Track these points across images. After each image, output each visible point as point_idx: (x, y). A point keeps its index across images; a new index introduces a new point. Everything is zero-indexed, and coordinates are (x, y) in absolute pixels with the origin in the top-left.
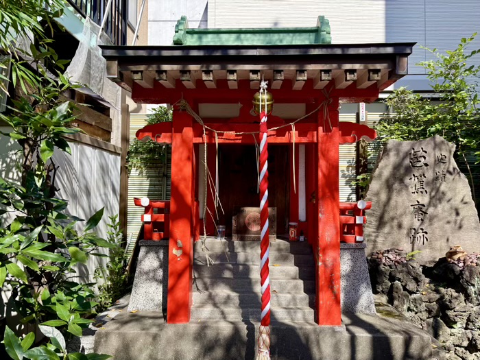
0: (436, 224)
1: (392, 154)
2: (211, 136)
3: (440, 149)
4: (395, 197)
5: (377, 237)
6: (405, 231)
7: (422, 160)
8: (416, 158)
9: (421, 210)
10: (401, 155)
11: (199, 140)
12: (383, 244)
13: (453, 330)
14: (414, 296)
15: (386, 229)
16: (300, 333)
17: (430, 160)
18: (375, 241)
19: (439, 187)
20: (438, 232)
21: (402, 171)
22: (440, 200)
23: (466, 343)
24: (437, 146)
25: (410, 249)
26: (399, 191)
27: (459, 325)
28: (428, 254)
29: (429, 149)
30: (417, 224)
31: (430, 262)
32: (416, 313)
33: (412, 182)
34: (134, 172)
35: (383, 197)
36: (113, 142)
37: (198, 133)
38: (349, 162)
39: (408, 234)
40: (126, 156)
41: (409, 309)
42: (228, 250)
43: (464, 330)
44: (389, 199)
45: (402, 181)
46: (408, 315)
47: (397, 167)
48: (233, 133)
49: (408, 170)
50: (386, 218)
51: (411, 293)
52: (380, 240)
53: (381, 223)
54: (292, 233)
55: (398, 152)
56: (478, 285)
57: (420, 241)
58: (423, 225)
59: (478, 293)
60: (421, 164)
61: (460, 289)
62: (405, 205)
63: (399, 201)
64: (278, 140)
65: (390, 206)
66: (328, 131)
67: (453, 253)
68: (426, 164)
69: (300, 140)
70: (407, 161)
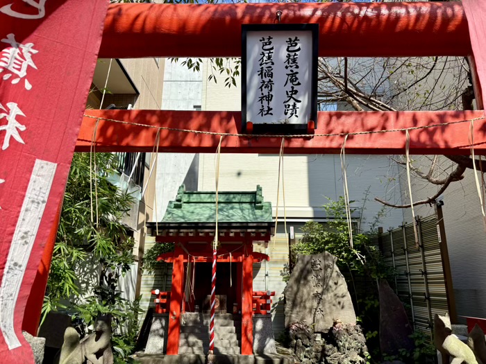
0: (327, 305)
1: (300, 262)
2: (191, 259)
3: (328, 260)
4: (301, 289)
5: (292, 313)
6: (308, 310)
7: (319, 266)
8: (314, 265)
10: (306, 262)
11: (185, 261)
12: (296, 318)
14: (308, 349)
15: (298, 309)
16: (231, 358)
17: (322, 266)
18: (290, 317)
19: (328, 283)
20: (328, 310)
21: (305, 272)
22: (328, 290)
24: (325, 258)
25: (312, 321)
26: (305, 285)
28: (324, 325)
29: (322, 260)
30: (315, 304)
31: (325, 330)
32: (310, 359)
33: (313, 279)
34: (145, 272)
35: (295, 288)
36: (134, 253)
37: (185, 257)
38: (285, 265)
39: (310, 312)
40: (141, 261)
41: (305, 357)
42: (199, 318)
44: (298, 290)
45: (305, 278)
46: (304, 360)
47: (302, 271)
48: (203, 257)
49: (309, 272)
50: (299, 300)
51: (307, 347)
52: (293, 315)
53: (294, 305)
54: (235, 309)
55: (303, 261)
56: (344, 341)
57: (319, 316)
58: (321, 306)
59: (344, 346)
60: (318, 269)
61: (335, 345)
62: (309, 294)
63: (305, 291)
64: (223, 260)
65: (300, 294)
66: (246, 256)
67: (335, 323)
68: (321, 269)
69: (234, 261)
70: (309, 266)
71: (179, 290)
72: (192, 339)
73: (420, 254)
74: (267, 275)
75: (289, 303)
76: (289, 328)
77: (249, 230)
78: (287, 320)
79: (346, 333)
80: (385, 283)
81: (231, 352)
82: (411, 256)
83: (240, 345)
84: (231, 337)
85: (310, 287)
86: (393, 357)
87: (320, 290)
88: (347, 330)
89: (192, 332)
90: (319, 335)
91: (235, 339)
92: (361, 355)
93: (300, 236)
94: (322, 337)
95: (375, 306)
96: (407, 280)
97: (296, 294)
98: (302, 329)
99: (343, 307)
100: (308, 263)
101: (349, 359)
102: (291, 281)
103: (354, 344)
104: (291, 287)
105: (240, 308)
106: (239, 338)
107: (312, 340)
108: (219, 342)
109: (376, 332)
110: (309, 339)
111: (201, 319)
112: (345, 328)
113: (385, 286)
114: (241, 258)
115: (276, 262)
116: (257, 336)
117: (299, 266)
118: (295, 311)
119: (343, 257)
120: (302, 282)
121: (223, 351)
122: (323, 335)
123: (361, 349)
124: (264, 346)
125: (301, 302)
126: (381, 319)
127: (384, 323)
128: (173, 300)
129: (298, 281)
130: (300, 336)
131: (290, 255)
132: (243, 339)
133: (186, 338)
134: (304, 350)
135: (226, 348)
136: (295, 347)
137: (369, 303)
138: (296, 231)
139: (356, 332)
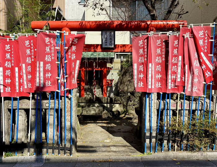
0: (132, 84)
1: (123, 69)
2: (87, 69)
4: (124, 78)
8: (128, 70)
11: (85, 70)
18: (120, 87)
21: (125, 73)
28: (131, 90)
30: (128, 83)
35: (121, 78)
37: (85, 69)
39: (126, 86)
47: (124, 73)
49: (127, 73)
50: (123, 82)
54: (101, 85)
55: (125, 69)
57: (129, 87)
58: (130, 84)
62: (126, 80)
63: (125, 79)
64: (97, 70)
65: (123, 80)
66: (104, 68)
68: (131, 72)
69: (100, 70)
71: (83, 79)
72: (88, 93)
74: (112, 74)
75: (119, 83)
76: (119, 90)
77: (105, 60)
78: (118, 88)
81: (100, 96)
83: (103, 94)
84: (100, 92)
85: (127, 78)
87: (130, 79)
89: (88, 91)
90: (129, 93)
91: (101, 93)
93: (125, 60)
94: (130, 94)
97: (122, 80)
98: (123, 91)
100: (126, 70)
102: (120, 76)
105: (103, 84)
106: (102, 93)
108: (96, 94)
110: (125, 94)
111: (90, 87)
114: (103, 69)
115: (116, 69)
116: (108, 92)
117: (123, 70)
118: (121, 86)
120: (124, 76)
121: (97, 96)
122: (131, 93)
124: (110, 95)
125: (124, 82)
128: (82, 81)
129: (123, 76)
130: (122, 93)
131: (121, 67)
132: (104, 93)
133: (86, 93)
134: (123, 97)
135: (98, 95)
136: (120, 96)
138: (123, 58)
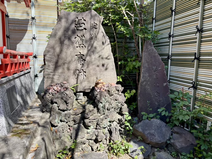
0: (91, 67)
1: (63, 20)
3: (94, 19)
4: (65, 50)
5: (54, 75)
6: (72, 72)
7: (83, 25)
8: (78, 24)
9: (82, 58)
10: (70, 21)
12: (58, 80)
13: (89, 131)
14: (66, 112)
15: (60, 70)
17: (88, 26)
18: (53, 78)
19: (93, 44)
20: (92, 71)
21: (70, 33)
22: (93, 52)
23: (94, 138)
24: (92, 17)
25: (75, 82)
26: (68, 46)
27: (92, 127)
29: (87, 19)
30: (79, 66)
31: (88, 89)
32: (67, 123)
33: (77, 40)
35: (58, 50)
41: (62, 121)
43: (94, 130)
44: (61, 51)
45: (69, 39)
46: (61, 124)
47: (66, 30)
49: (74, 32)
50: (60, 62)
51: (64, 111)
52: (56, 77)
53: (56, 66)
55: (67, 19)
56: (104, 102)
57: (81, 77)
59: (104, 107)
60: (82, 28)
61: (96, 105)
62: (72, 55)
65: (63, 55)
67: (97, 84)
68: (85, 29)
70: (73, 26)
73: (200, 9)
79: (107, 95)
80: (150, 44)
82: (178, 16)
86: (151, 115)
87: (84, 52)
88: (109, 91)
92: (121, 113)
95: (136, 67)
96: (169, 42)
99: (106, 69)
101: (109, 119)
103: (114, 104)
104: (53, 48)
107: (69, 105)
109: (134, 91)
110: (67, 103)
112: (107, 89)
113: (149, 47)
119: (109, 20)
123: (121, 109)
126: (142, 79)
127: (144, 83)
130: (56, 100)
134: (60, 115)
136: (50, 112)
137: (131, 65)
139: (117, 92)
